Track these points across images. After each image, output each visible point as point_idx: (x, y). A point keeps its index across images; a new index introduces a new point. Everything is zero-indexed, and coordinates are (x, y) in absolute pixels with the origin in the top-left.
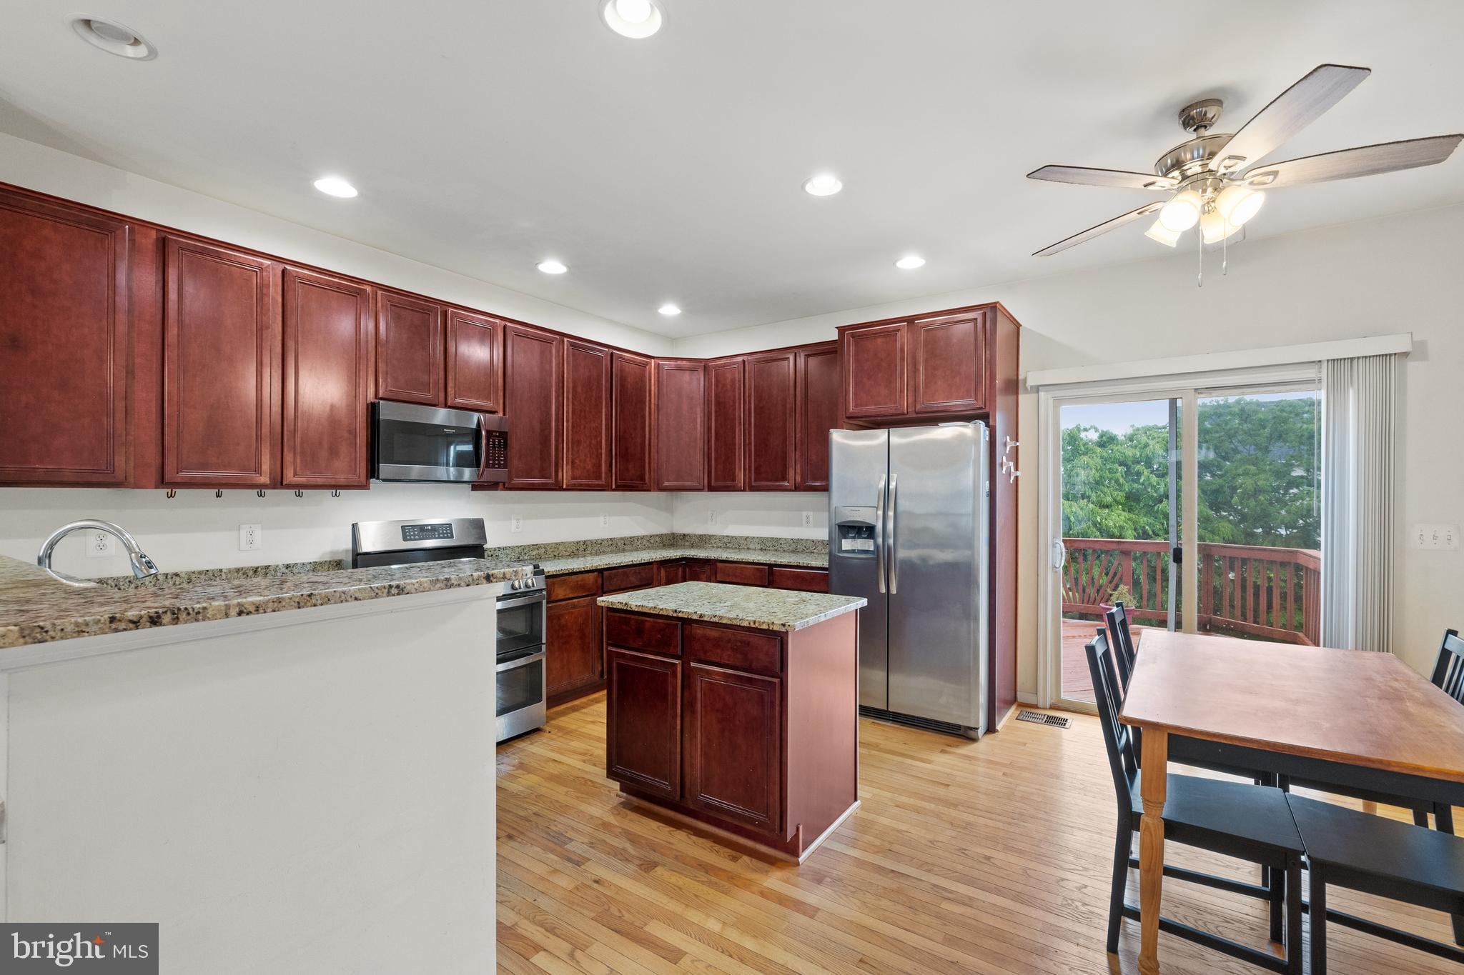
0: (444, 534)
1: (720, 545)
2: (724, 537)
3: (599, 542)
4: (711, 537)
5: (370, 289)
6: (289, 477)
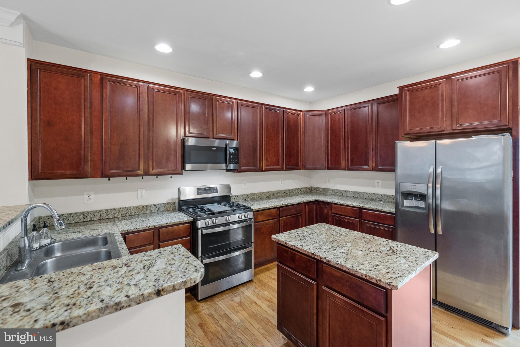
0: (214, 191)
1: (333, 193)
2: (335, 190)
3: (279, 192)
4: (329, 189)
5: (182, 91)
6: (151, 171)
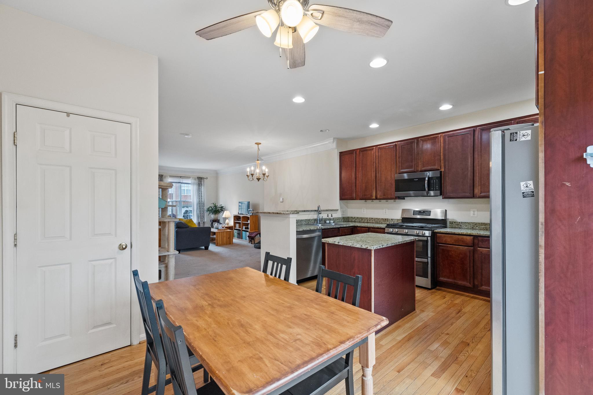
5: (396, 143)
6: (378, 197)
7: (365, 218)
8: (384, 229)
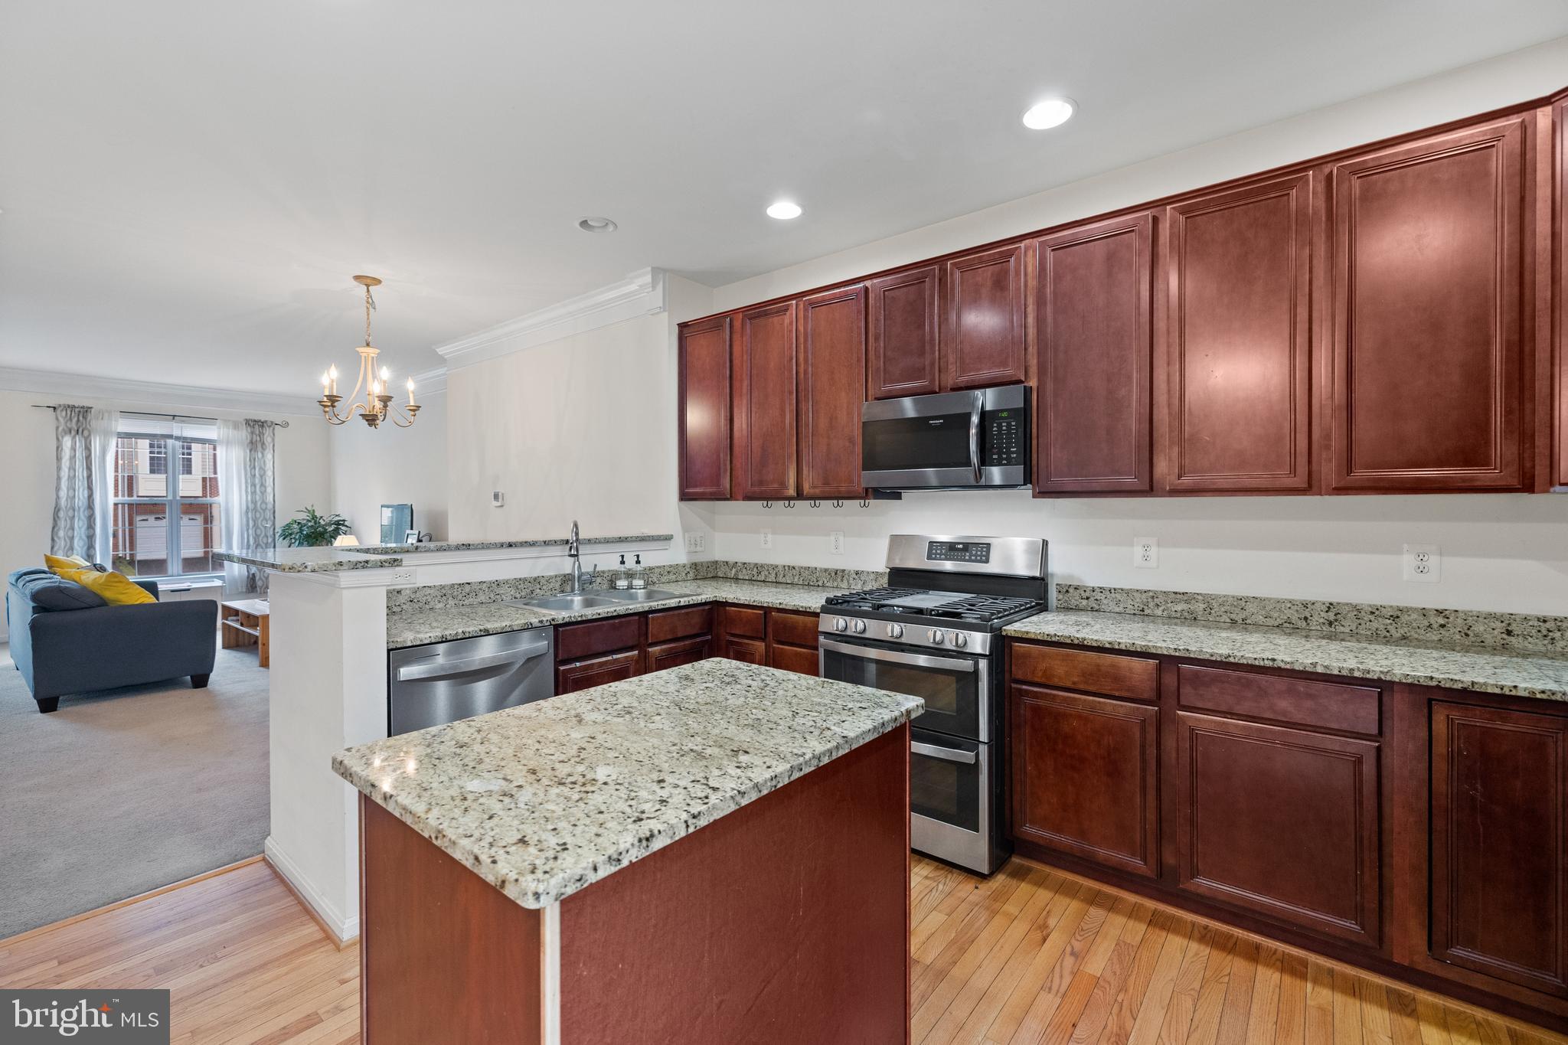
0: (976, 556)
5: (868, 283)
6: (807, 488)
7: (768, 566)
8: (816, 615)
